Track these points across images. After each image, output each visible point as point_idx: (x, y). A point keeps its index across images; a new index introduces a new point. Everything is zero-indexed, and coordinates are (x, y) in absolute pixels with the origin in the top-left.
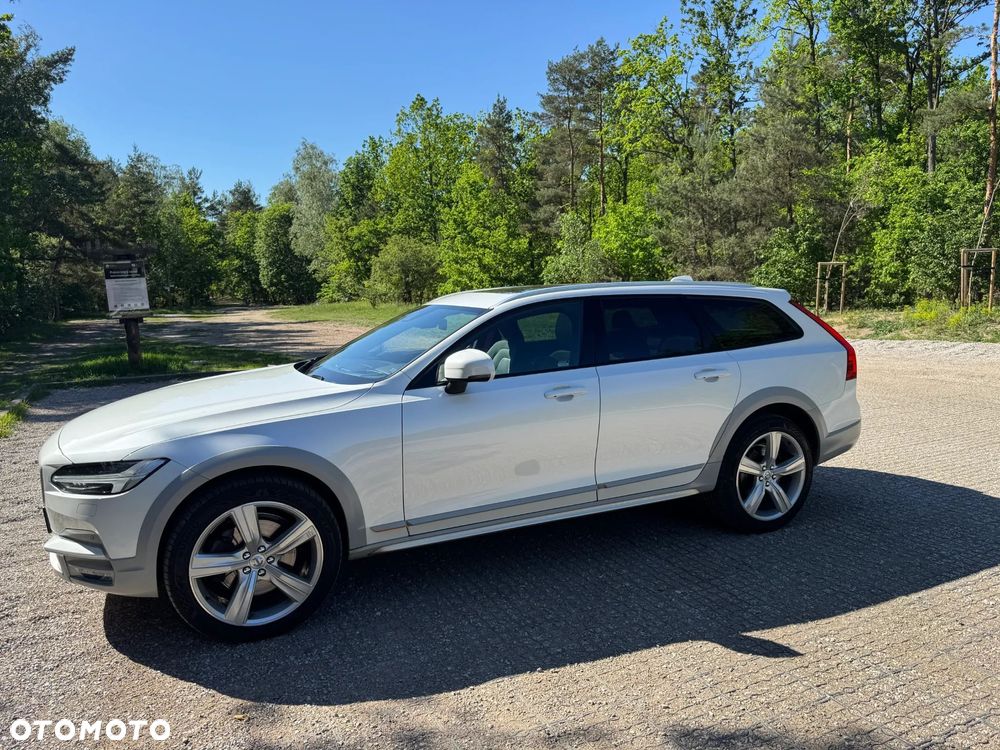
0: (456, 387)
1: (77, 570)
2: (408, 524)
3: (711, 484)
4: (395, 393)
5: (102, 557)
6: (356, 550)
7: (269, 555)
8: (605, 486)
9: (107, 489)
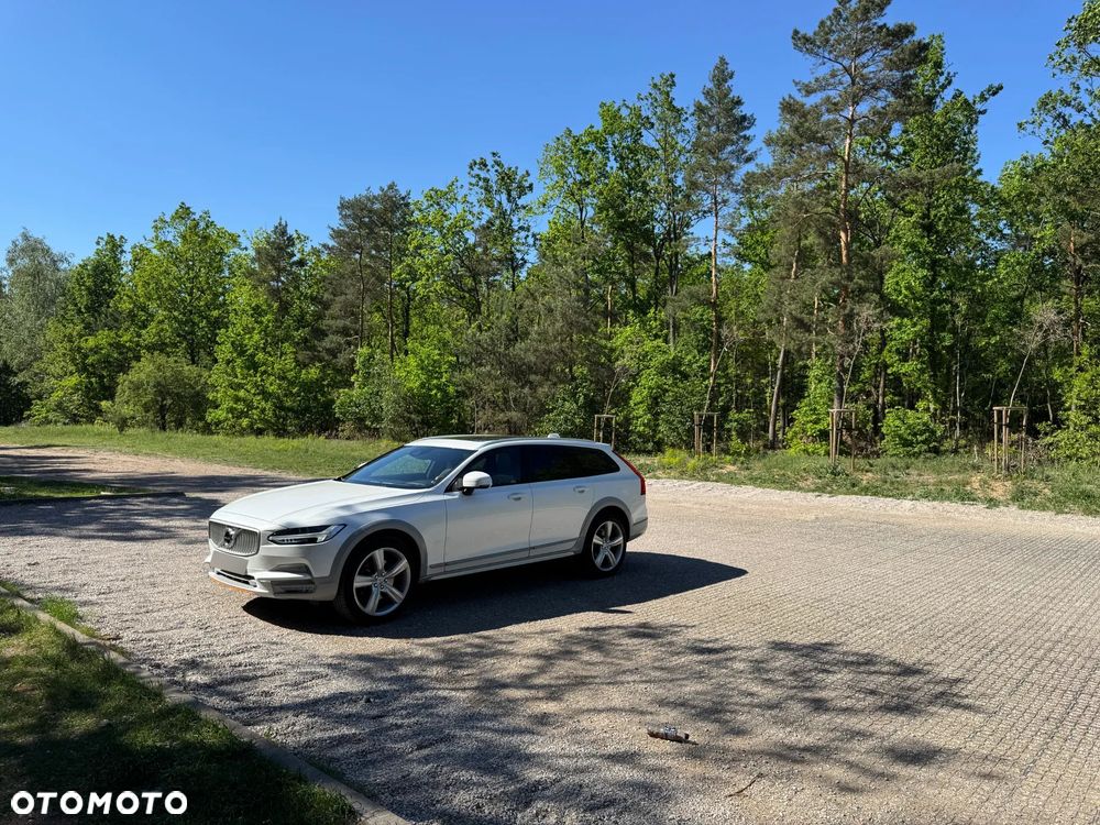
0: (469, 491)
1: (278, 588)
2: (446, 564)
3: (579, 549)
4: (439, 494)
5: (308, 577)
6: (422, 579)
7: (386, 577)
8: (534, 548)
9: (314, 540)
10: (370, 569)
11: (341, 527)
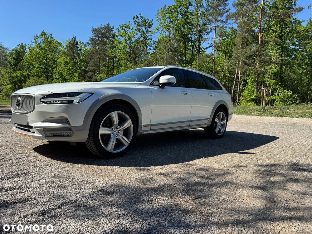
2: (152, 125)
3: (209, 124)
6: (139, 133)
7: (119, 130)
8: (192, 121)
9: (72, 101)
10: (109, 124)
11: (91, 94)
